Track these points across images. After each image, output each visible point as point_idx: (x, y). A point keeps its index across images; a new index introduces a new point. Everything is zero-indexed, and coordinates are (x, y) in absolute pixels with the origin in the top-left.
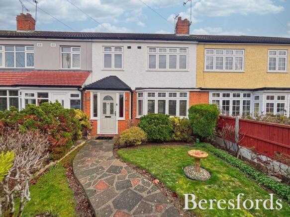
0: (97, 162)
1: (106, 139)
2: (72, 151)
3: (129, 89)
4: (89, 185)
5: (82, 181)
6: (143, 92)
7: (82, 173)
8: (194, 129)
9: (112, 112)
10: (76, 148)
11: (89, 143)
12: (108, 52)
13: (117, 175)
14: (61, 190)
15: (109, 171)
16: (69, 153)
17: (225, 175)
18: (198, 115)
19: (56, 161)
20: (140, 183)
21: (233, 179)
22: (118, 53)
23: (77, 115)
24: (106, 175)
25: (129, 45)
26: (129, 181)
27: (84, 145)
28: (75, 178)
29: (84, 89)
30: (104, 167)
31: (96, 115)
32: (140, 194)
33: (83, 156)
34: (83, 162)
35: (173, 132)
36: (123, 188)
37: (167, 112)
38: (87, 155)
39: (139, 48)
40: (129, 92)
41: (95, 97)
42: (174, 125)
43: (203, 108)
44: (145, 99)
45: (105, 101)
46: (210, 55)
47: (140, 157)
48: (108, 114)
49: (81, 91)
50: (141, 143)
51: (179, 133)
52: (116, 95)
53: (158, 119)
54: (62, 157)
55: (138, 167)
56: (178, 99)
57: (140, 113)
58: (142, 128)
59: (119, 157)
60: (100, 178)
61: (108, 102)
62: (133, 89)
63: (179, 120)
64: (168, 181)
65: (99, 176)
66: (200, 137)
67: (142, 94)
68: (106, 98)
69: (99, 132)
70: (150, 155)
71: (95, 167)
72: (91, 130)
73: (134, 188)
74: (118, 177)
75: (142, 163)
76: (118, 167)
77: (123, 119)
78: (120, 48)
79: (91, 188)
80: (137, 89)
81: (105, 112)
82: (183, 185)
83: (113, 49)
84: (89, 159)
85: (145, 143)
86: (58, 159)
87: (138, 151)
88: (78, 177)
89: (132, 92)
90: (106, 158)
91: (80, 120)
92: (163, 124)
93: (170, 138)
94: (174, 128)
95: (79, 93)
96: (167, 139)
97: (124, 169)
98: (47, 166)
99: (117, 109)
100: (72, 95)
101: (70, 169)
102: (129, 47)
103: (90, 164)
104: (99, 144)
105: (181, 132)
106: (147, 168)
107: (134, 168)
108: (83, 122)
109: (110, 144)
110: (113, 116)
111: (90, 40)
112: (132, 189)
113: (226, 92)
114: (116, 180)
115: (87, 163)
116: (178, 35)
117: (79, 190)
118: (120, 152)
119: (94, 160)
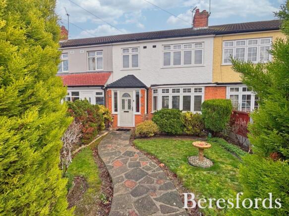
0: (116, 148)
1: (125, 131)
2: (97, 139)
3: (145, 87)
4: (109, 162)
5: (104, 159)
7: (104, 154)
8: (206, 123)
9: (129, 107)
10: (100, 137)
11: (111, 134)
12: (126, 54)
13: (130, 158)
14: (90, 164)
15: (125, 154)
16: (95, 140)
17: (228, 166)
18: (210, 110)
19: (86, 145)
20: (148, 165)
21: (235, 169)
22: (135, 53)
23: (101, 110)
24: (122, 157)
25: (145, 45)
26: (139, 163)
27: (107, 135)
28: (99, 158)
29: (107, 88)
30: (121, 151)
31: (116, 110)
32: (147, 171)
33: (105, 143)
34: (104, 147)
35: (185, 126)
36: (134, 167)
37: (181, 108)
38: (108, 142)
39: (154, 47)
40: (144, 89)
41: (116, 94)
42: (186, 120)
43: (214, 103)
44: (160, 95)
45: (124, 98)
46: (229, 47)
47: (151, 146)
48: (126, 109)
49: (104, 90)
50: (153, 134)
51: (190, 127)
52: (133, 93)
53: (170, 114)
54: (90, 142)
55: (148, 154)
56: (193, 94)
57: (155, 108)
58: (155, 122)
59: (134, 145)
60: (117, 159)
61: (126, 99)
62: (148, 86)
63: (191, 115)
64: (172, 165)
65: (116, 157)
66: (212, 132)
67: (157, 90)
68: (125, 95)
69: (119, 125)
70: (160, 145)
71: (113, 151)
72: (112, 123)
73: (142, 167)
74: (131, 159)
75: (152, 151)
76: (132, 152)
77: (139, 113)
78: (137, 49)
79: (110, 164)
80: (152, 86)
81: (123, 107)
82: (184, 169)
83: (130, 50)
84: (110, 145)
85: (156, 135)
86: (88, 144)
87: (151, 141)
88: (101, 157)
89: (148, 89)
90: (123, 145)
91: (104, 114)
92: (174, 118)
93: (181, 132)
94: (185, 123)
95: (102, 91)
96: (178, 133)
97: (136, 154)
98: (80, 148)
99: (134, 105)
100: (97, 94)
101: (96, 152)
102: (145, 47)
103: (110, 149)
104: (118, 135)
105: (193, 126)
106: (156, 155)
107: (145, 154)
108: (105, 116)
109: (128, 135)
110: (130, 111)
111: (110, 44)
112: (141, 168)
114: (129, 161)
116: (195, 29)
117: (102, 165)
118: (136, 141)
119: (114, 146)
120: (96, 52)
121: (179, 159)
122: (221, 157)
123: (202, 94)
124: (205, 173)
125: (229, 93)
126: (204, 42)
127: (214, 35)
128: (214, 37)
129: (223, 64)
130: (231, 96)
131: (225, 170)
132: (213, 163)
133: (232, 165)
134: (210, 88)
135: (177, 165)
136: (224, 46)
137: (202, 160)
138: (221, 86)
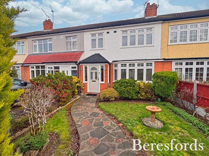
0: (85, 109)
1: (92, 95)
2: (71, 102)
3: (108, 62)
4: (78, 121)
5: (75, 119)
6: (118, 64)
7: (75, 115)
8: (156, 90)
9: (96, 78)
10: (74, 100)
11: (82, 98)
12: (94, 38)
14: (64, 122)
15: (91, 115)
16: (70, 103)
17: (176, 127)
18: (159, 80)
19: (62, 107)
20: (109, 124)
21: (183, 130)
22: (101, 37)
23: (74, 80)
24: (89, 117)
25: (108, 31)
26: (102, 122)
27: (79, 98)
28: (71, 117)
29: (79, 63)
30: (89, 112)
31: (86, 80)
32: (108, 130)
33: (77, 105)
34: (76, 108)
35: (139, 93)
36: (98, 126)
37: (136, 79)
38: (79, 105)
39: (115, 32)
40: (107, 64)
41: (86, 68)
42: (140, 88)
43: (163, 75)
44: (119, 68)
45: (92, 71)
46: (174, 31)
47: (112, 108)
48: (94, 79)
49: (77, 65)
50: (114, 99)
51: (143, 94)
52: (99, 67)
53: (127, 83)
54: (66, 105)
55: (109, 115)
56: (145, 68)
57: (116, 79)
58: (115, 89)
59: (99, 107)
60: (85, 118)
61: (94, 71)
62: (111, 62)
63: (144, 84)
64: (129, 125)
65: (84, 117)
66: (161, 98)
67: (117, 65)
68: (93, 69)
69: (88, 91)
70: (120, 107)
71: (83, 112)
72: (83, 89)
73: (104, 126)
74: (96, 119)
75: (113, 112)
76: (97, 113)
77: (103, 82)
78: (102, 34)
79: (79, 123)
80: (113, 61)
81: (92, 78)
82: (139, 129)
83: (97, 35)
84: (81, 107)
85: (116, 99)
86: (64, 106)
87: (112, 104)
88: (73, 116)
89: (110, 64)
90: (91, 107)
92: (130, 86)
93: (136, 97)
94: (139, 90)
95: (76, 66)
96: (134, 98)
97: (100, 114)
98: (58, 109)
99: (99, 76)
100: (72, 68)
101: (69, 112)
102: (108, 33)
103: (81, 110)
104: (87, 99)
106: (116, 116)
107: (107, 115)
108: (78, 84)
109: (95, 99)
110: (97, 81)
111: (82, 31)
112: (103, 127)
113: (189, 61)
114: (94, 121)
115: (79, 109)
116: (147, 18)
117: (73, 124)
118: (100, 104)
119: (83, 107)
120: (72, 37)
121: (134, 119)
122: (170, 119)
123: (153, 67)
124: (157, 133)
125: (174, 66)
126: (153, 27)
127: (162, 22)
128: (162, 23)
129: (169, 44)
130: (175, 69)
131: (175, 131)
132: (164, 124)
133: (180, 127)
134: (159, 63)
135: (133, 125)
136: (170, 30)
137: (154, 121)
138: (168, 61)
